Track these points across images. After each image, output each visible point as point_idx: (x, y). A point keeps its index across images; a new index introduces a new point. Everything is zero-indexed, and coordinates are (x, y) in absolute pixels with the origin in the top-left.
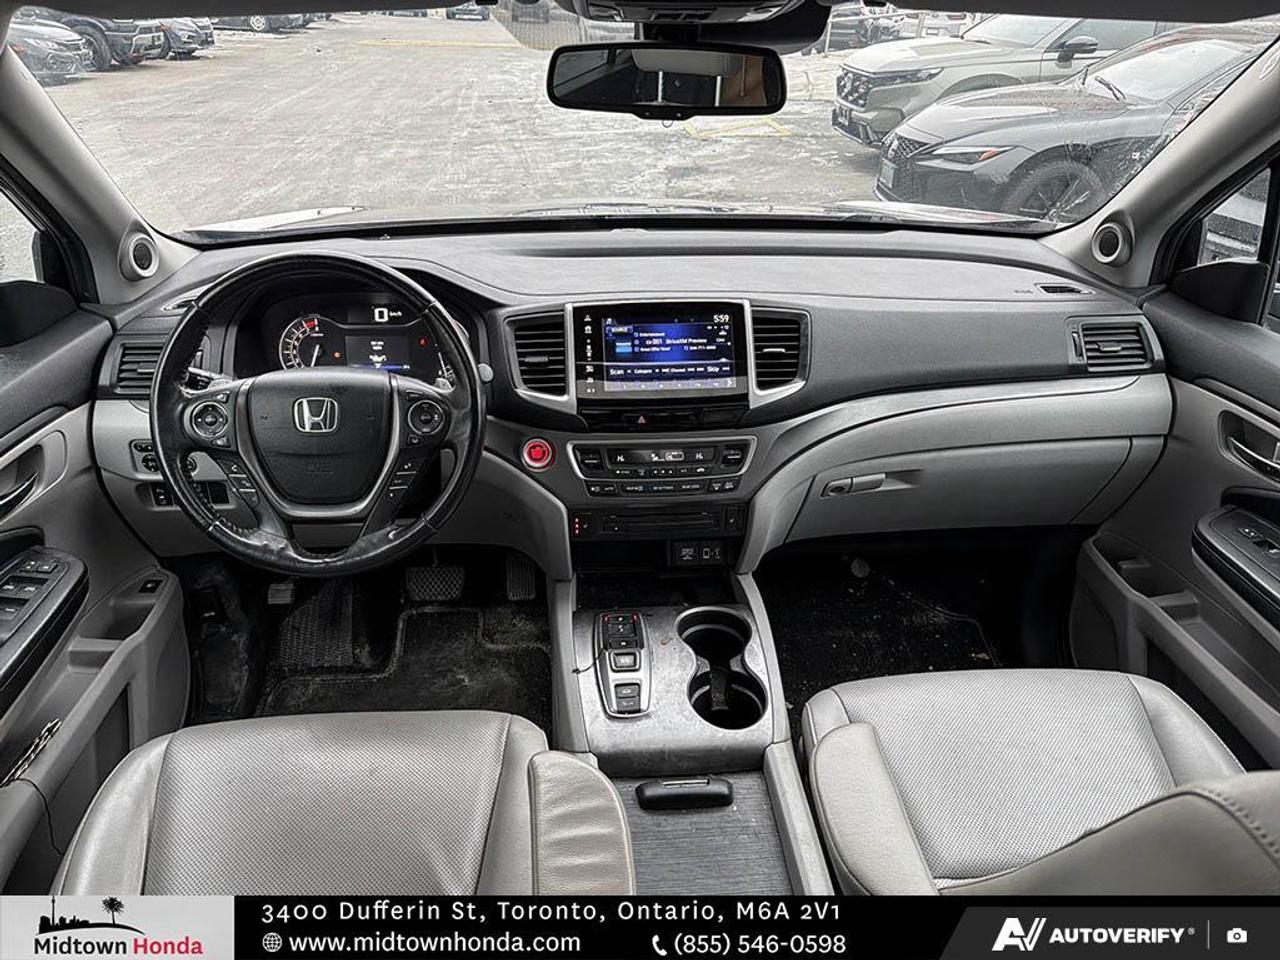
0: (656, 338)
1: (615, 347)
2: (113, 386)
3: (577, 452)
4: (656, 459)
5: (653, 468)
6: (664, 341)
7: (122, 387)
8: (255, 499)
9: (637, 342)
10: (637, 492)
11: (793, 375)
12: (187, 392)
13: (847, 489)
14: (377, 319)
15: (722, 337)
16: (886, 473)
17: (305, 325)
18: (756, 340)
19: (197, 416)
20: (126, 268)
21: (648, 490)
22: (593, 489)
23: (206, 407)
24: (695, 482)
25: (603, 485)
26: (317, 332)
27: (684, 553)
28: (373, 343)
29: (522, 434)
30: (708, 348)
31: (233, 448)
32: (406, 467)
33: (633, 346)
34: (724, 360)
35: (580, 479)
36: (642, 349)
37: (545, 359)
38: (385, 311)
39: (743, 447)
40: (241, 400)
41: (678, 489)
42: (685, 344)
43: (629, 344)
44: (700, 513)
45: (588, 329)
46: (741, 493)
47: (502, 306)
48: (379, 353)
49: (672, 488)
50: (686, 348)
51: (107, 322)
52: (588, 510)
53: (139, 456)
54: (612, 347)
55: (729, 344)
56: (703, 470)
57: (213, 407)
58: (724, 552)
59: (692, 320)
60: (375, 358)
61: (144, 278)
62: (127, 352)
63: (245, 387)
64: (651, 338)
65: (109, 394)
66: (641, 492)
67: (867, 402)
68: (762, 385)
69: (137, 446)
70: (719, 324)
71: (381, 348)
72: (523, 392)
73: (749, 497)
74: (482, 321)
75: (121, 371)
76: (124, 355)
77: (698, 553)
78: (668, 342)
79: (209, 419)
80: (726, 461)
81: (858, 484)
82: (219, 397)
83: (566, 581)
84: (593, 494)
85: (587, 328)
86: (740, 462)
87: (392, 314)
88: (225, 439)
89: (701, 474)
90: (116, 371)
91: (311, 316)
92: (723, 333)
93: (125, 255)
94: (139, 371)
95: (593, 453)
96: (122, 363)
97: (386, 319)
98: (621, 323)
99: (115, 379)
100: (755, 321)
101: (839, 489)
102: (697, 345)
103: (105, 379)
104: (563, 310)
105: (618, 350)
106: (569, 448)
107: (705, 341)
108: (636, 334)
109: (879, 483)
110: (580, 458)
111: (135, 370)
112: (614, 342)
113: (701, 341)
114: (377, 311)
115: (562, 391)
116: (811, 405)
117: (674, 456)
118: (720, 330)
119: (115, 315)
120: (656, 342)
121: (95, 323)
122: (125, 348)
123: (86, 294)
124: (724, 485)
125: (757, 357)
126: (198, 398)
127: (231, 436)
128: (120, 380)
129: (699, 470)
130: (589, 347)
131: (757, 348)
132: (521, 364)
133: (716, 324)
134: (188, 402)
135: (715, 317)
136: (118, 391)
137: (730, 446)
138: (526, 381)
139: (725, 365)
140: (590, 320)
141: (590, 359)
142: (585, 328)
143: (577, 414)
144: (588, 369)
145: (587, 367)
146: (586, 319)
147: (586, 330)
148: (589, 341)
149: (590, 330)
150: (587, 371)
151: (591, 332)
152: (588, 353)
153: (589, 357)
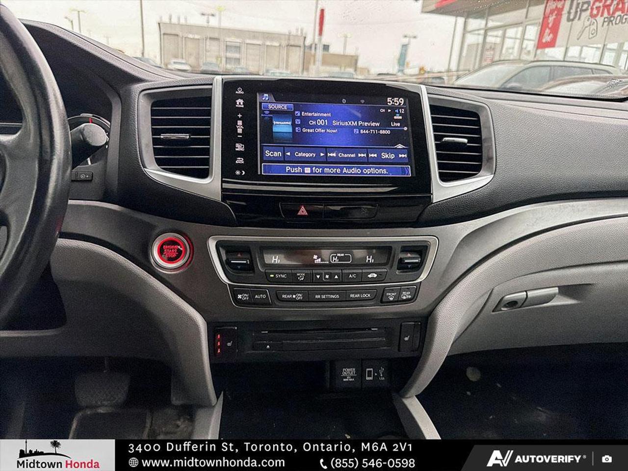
0: (321, 118)
1: (271, 125)
3: (221, 249)
4: (318, 261)
5: (316, 271)
6: (330, 122)
9: (298, 122)
10: (295, 301)
11: (478, 169)
13: (520, 304)
15: (397, 121)
16: (558, 287)
18: (435, 129)
21: (308, 299)
22: (240, 297)
24: (366, 290)
25: (253, 292)
27: (344, 374)
29: (152, 227)
30: (382, 132)
33: (294, 125)
34: (400, 146)
35: (224, 285)
36: (304, 130)
37: (187, 136)
39: (421, 250)
41: (345, 300)
42: (355, 127)
43: (290, 123)
44: (370, 329)
45: (240, 102)
46: (419, 305)
47: (140, 80)
49: (338, 296)
50: (356, 131)
52: (235, 324)
54: (268, 126)
55: (406, 129)
56: (375, 275)
58: (389, 372)
59: (363, 101)
64: (315, 119)
66: (300, 301)
67: (548, 206)
68: (444, 178)
70: (393, 108)
72: (155, 172)
73: (429, 309)
74: (118, 99)
77: (361, 374)
78: (335, 123)
80: (403, 266)
81: (533, 298)
83: (210, 407)
84: (239, 302)
85: (238, 101)
86: (418, 267)
89: (373, 281)
92: (397, 117)
95: (242, 252)
98: (278, 100)
100: (434, 109)
101: (513, 304)
102: (369, 128)
104: (212, 84)
105: (275, 129)
106: (212, 244)
107: (378, 124)
108: (298, 113)
109: (550, 298)
110: (224, 258)
112: (271, 119)
113: (373, 124)
115: (204, 174)
116: (498, 205)
117: (340, 259)
118: (395, 114)
120: (321, 122)
124: (400, 294)
125: (438, 147)
129: (370, 276)
130: (240, 123)
131: (437, 138)
132: (155, 142)
133: (389, 108)
135: (389, 99)
137: (407, 248)
138: (160, 162)
139: (401, 151)
140: (243, 93)
141: (241, 136)
142: (237, 101)
143: (222, 201)
144: (237, 148)
145: (237, 145)
146: (237, 92)
147: (238, 103)
148: (240, 116)
149: (242, 104)
150: (236, 149)
151: (243, 106)
152: (238, 129)
153: (240, 134)
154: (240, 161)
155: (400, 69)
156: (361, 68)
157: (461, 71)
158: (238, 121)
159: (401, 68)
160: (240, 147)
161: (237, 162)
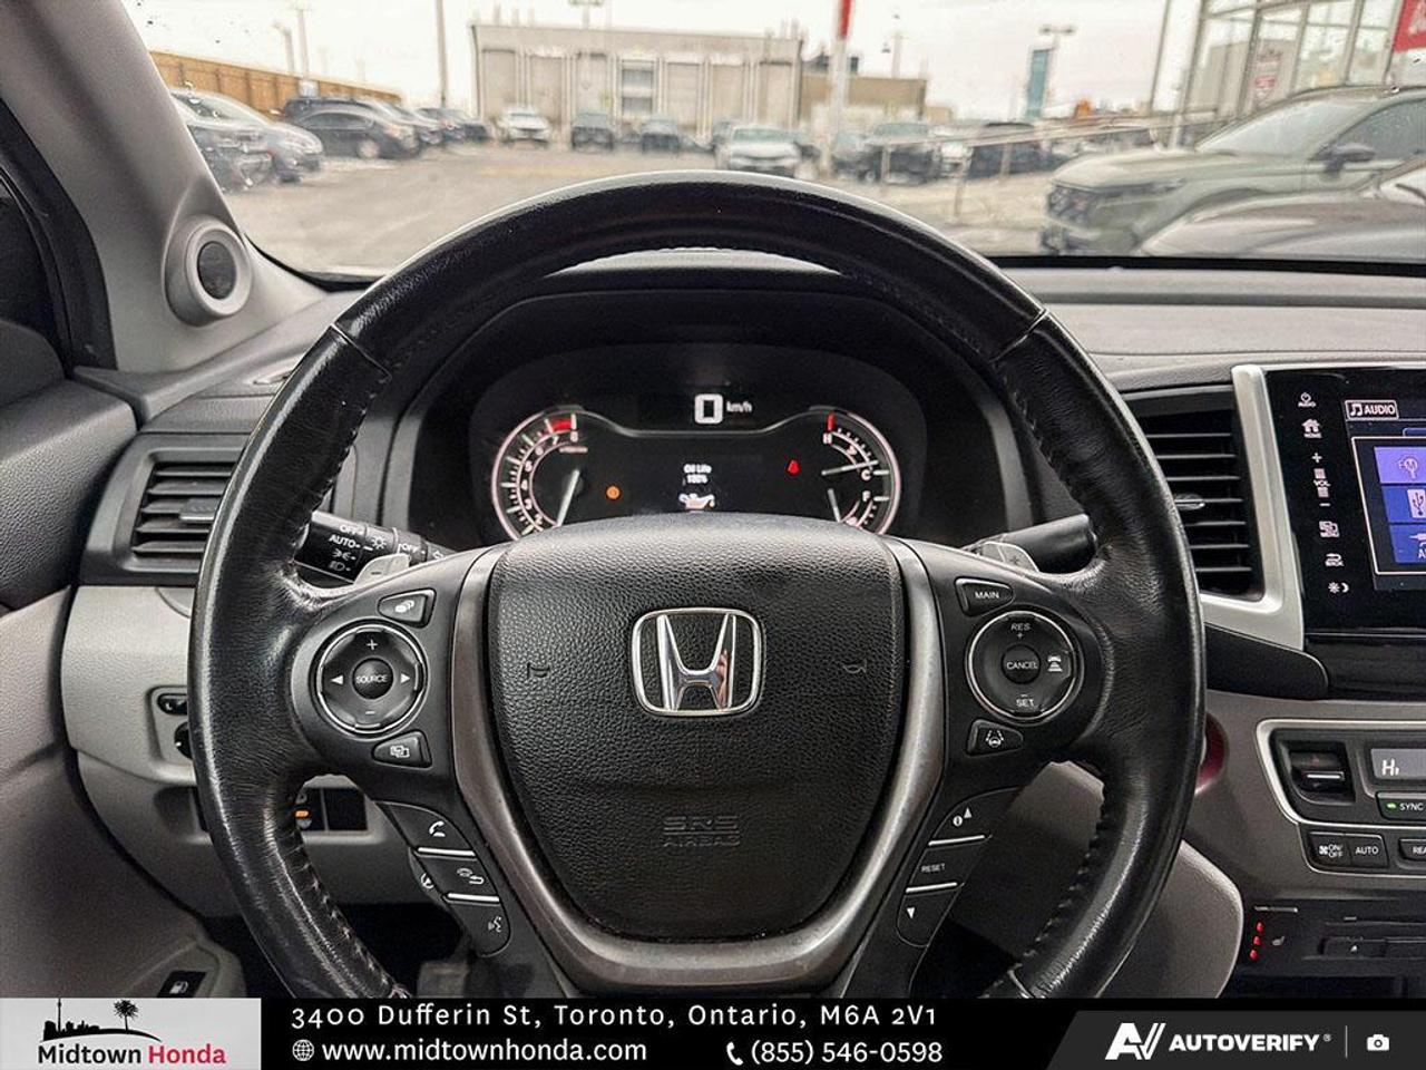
2: (120, 553)
3: (1281, 748)
7: (140, 555)
8: (495, 925)
12: (304, 594)
14: (700, 417)
17: (550, 428)
19: (332, 670)
20: (178, 294)
22: (1323, 850)
23: (361, 639)
25: (1351, 841)
26: (573, 444)
28: (688, 468)
31: (437, 767)
32: (958, 821)
35: (1290, 824)
38: (718, 400)
40: (466, 615)
45: (1311, 427)
48: (700, 490)
51: (126, 409)
52: (1299, 902)
53: (169, 724)
57: (383, 638)
60: (692, 501)
61: (214, 317)
62: (161, 473)
63: (477, 579)
65: (110, 572)
69: (162, 701)
71: (705, 480)
75: (144, 518)
76: (154, 480)
79: (367, 675)
82: (401, 609)
84: (1321, 862)
85: (1307, 425)
87: (730, 408)
88: (413, 739)
90: (132, 517)
91: (562, 409)
93: (177, 260)
94: (185, 518)
95: (1325, 754)
96: (149, 498)
97: (717, 418)
99: (126, 536)
103: (103, 535)
104: (1231, 382)
106: (1261, 736)
110: (1288, 766)
111: (175, 516)
114: (700, 400)
119: (146, 392)
121: (96, 408)
122: (159, 465)
123: (90, 348)
126: (338, 611)
127: (435, 729)
128: (141, 538)
130: (1320, 474)
134: (306, 623)
136: (133, 565)
140: (1313, 404)
141: (1327, 505)
142: (1305, 424)
143: (1305, 650)
144: (1324, 531)
145: (1322, 525)
146: (1300, 404)
147: (1308, 430)
148: (1317, 458)
149: (1316, 430)
150: (1323, 535)
151: (1319, 436)
152: (1319, 489)
153: (1324, 500)
154: (1334, 560)
155: (1032, 108)
156: (932, 108)
157: (1193, 112)
158: (1316, 471)
159: (1034, 107)
160: (1328, 529)
161: (1328, 564)
